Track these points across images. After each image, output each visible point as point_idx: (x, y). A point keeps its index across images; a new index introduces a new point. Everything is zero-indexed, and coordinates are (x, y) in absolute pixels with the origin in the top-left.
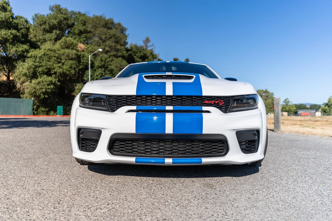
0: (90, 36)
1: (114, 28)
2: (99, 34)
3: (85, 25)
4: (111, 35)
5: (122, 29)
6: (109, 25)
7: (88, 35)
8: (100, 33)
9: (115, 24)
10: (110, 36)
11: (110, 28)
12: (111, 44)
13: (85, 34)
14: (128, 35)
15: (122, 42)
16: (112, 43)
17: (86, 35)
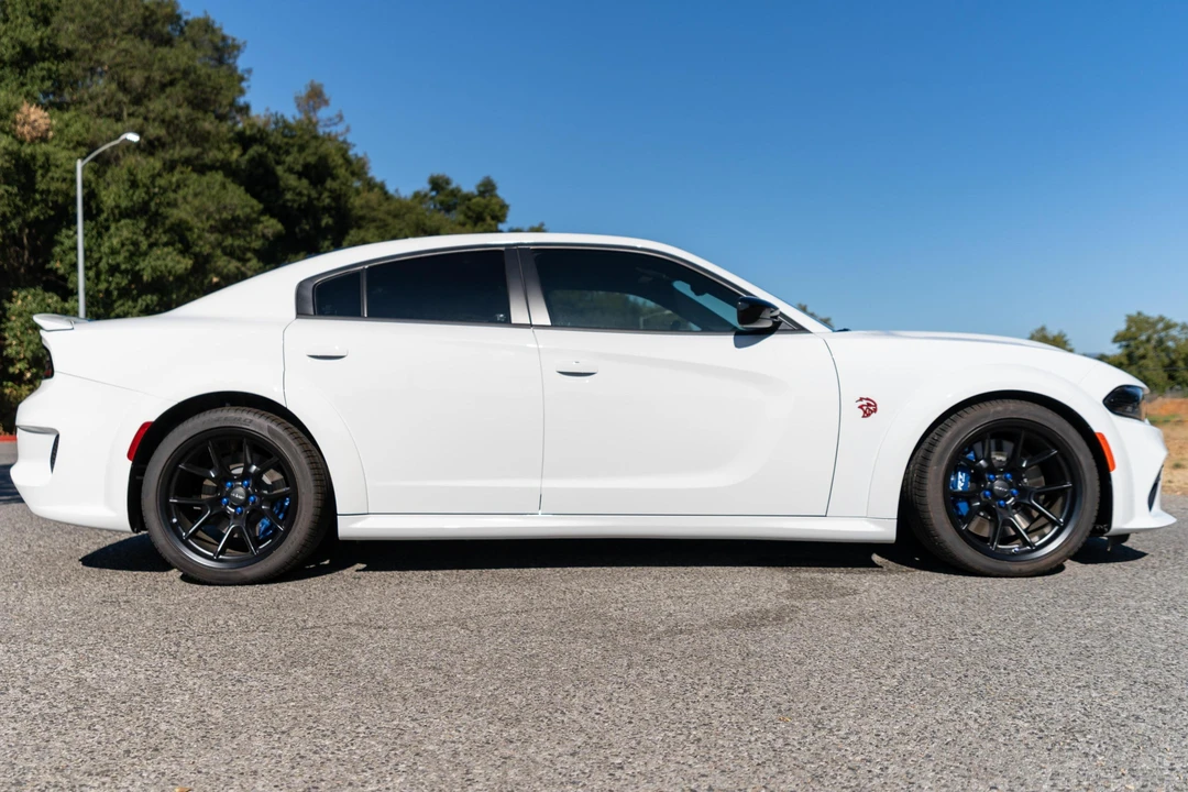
0: (70, 72)
1: (185, 40)
2: (118, 65)
3: (47, 22)
4: (171, 74)
5: (220, 44)
6: (159, 26)
7: (63, 68)
8: (119, 60)
9: (186, 23)
10: (168, 78)
11: (167, 41)
12: (172, 112)
13: (46, 65)
14: (249, 71)
15: (225, 102)
16: (179, 106)
17: (54, 68)
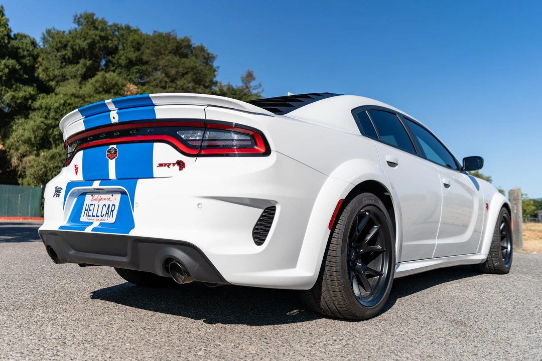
0: (147, 69)
1: (193, 55)
2: (166, 66)
3: (139, 49)
4: (187, 69)
5: (207, 56)
6: (183, 49)
7: (144, 68)
8: (166, 64)
9: (194, 48)
10: (185, 71)
11: (186, 56)
13: (138, 67)
14: (218, 67)
15: (208, 80)
16: (189, 83)
17: (141, 68)
